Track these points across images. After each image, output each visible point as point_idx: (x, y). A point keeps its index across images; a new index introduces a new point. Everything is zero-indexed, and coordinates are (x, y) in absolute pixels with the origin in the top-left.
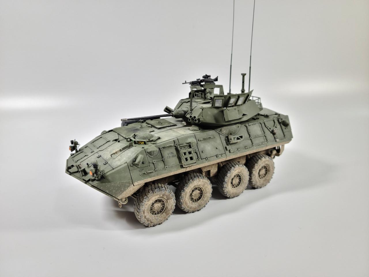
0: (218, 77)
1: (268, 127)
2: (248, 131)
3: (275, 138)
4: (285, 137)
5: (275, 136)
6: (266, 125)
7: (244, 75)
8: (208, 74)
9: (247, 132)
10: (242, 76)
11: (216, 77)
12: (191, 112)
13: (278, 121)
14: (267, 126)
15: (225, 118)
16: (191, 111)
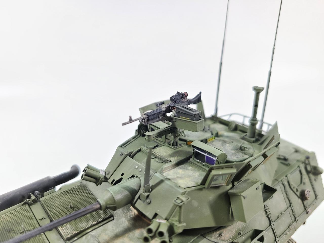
0: (201, 93)
1: (294, 188)
2: (266, 212)
3: (304, 206)
4: (317, 198)
5: (305, 202)
6: (291, 184)
7: (258, 91)
8: (182, 91)
9: (264, 214)
10: (253, 93)
11: (198, 93)
12: (148, 197)
13: (306, 168)
14: (292, 187)
15: (233, 211)
16: (146, 194)
